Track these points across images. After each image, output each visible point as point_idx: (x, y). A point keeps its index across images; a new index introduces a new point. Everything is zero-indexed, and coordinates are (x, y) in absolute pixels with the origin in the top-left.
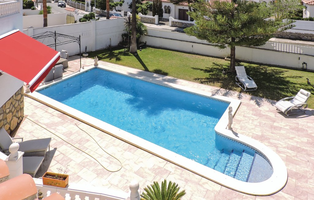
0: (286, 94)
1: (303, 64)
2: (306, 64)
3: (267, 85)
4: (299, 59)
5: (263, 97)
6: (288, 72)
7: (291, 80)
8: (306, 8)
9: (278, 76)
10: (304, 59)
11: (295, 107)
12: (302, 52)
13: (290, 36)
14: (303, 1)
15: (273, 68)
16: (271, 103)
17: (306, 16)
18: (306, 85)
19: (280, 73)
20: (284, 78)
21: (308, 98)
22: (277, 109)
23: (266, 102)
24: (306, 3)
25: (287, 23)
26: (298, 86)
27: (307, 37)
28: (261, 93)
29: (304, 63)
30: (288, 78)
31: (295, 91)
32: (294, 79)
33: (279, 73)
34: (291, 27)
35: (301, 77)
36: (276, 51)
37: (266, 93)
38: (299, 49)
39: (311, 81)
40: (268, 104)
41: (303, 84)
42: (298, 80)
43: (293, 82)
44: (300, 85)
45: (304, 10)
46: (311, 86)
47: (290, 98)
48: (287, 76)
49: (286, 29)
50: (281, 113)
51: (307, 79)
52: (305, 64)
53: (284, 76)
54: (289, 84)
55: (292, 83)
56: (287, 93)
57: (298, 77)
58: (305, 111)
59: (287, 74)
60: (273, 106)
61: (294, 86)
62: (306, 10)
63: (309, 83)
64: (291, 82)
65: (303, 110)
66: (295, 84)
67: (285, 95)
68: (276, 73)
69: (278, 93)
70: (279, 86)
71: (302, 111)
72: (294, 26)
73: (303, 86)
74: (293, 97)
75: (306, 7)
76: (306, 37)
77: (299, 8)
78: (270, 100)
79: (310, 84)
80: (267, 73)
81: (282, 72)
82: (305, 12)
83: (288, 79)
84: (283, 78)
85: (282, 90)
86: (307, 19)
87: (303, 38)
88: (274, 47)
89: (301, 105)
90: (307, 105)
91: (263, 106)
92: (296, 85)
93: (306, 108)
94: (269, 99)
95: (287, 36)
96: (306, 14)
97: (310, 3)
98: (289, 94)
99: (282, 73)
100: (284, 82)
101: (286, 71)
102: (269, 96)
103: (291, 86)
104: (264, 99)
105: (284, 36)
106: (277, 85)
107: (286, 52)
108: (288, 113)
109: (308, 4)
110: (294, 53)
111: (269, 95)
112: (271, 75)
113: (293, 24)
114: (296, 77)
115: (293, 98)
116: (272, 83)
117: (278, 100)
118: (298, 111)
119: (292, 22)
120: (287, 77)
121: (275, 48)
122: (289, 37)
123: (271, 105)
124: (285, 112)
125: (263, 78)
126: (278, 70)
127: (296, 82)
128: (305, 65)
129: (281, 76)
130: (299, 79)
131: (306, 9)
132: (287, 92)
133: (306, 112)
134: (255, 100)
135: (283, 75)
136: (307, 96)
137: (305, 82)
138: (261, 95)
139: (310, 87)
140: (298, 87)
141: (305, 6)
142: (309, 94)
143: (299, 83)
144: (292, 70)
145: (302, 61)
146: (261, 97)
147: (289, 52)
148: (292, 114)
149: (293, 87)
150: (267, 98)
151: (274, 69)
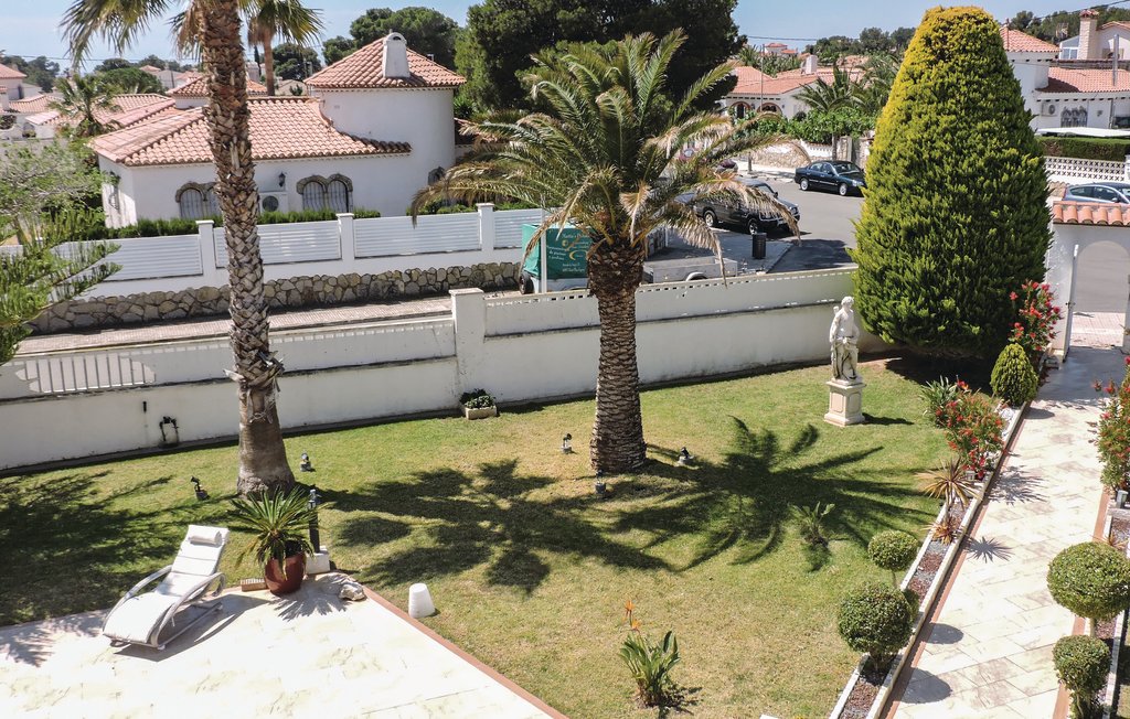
0: (131, 567)
1: (161, 424)
2: (174, 422)
3: (41, 561)
4: (145, 410)
5: (40, 617)
6: (110, 475)
7: (133, 504)
8: (116, 180)
9: (74, 505)
10: (162, 403)
11: (183, 603)
12: (150, 379)
13: (70, 316)
14: (100, 152)
15: (43, 479)
16: (81, 628)
17: (120, 220)
18: (195, 507)
19: (80, 488)
20: (102, 507)
21: (222, 552)
22: (113, 644)
23: (60, 633)
24: (113, 157)
25: (83, 260)
26: (167, 517)
27: (143, 308)
28: (26, 603)
29: (167, 420)
30: (117, 501)
31: (160, 542)
32: (145, 498)
33: (74, 490)
34: (104, 275)
35: (163, 481)
36: (41, 397)
37: (48, 597)
38: (137, 365)
39: (206, 483)
40: (71, 636)
41: (181, 508)
42: (157, 496)
43: (144, 511)
44: (174, 514)
45: (106, 191)
46: (213, 502)
47: (155, 576)
48: (111, 493)
49: (81, 287)
50: (134, 649)
51: (193, 480)
52: (171, 425)
53: (99, 498)
54: (131, 523)
55: (141, 515)
56: (133, 561)
57: (155, 483)
58: (218, 602)
59: (111, 486)
60: (94, 635)
61: (152, 527)
62: (116, 192)
63: (202, 495)
64: (135, 514)
65: (211, 602)
66: (152, 515)
67: (127, 575)
68: (65, 495)
69: (98, 576)
70: (94, 546)
71: (205, 608)
72: (116, 269)
73: (184, 513)
74: (163, 571)
75: (118, 178)
76: (140, 312)
77: (85, 183)
78: (74, 617)
79: (208, 497)
80: (26, 509)
81: (86, 483)
82: (113, 201)
83: (119, 506)
84: (97, 506)
85: (108, 556)
86: (132, 233)
87: (126, 317)
88: (32, 381)
89: (202, 589)
90: (222, 580)
91: (50, 653)
92: (157, 520)
93: (219, 590)
94: (65, 614)
95: (56, 323)
96: (118, 208)
97: (131, 156)
98: (141, 565)
99: (90, 490)
100: (107, 522)
101: (103, 475)
102: (65, 604)
103: (141, 531)
104: (45, 624)
105: (43, 325)
106: (81, 544)
107: (86, 392)
108: (160, 641)
109: (123, 161)
110: (122, 389)
111: (62, 598)
112: (43, 511)
113: (109, 260)
114: (148, 485)
115: (165, 575)
116: (60, 545)
117: (108, 603)
118: (193, 615)
119: (103, 252)
120: (111, 498)
121: (34, 388)
122: (66, 324)
123: (85, 638)
124: (149, 641)
125: (10, 535)
126: (67, 482)
127: (153, 508)
128: (168, 428)
129: (88, 501)
130: (160, 489)
131: (116, 187)
132: (131, 558)
133: (221, 607)
134: (8, 645)
135: (94, 493)
136: (217, 546)
137: (189, 494)
138: (28, 612)
139: (209, 510)
140: (167, 524)
141: (112, 173)
142: (223, 536)
143: (166, 507)
144: (123, 464)
145: (155, 415)
146: (32, 620)
147: (99, 392)
148: (175, 635)
149: (149, 530)
150: (58, 613)
151: (52, 482)
